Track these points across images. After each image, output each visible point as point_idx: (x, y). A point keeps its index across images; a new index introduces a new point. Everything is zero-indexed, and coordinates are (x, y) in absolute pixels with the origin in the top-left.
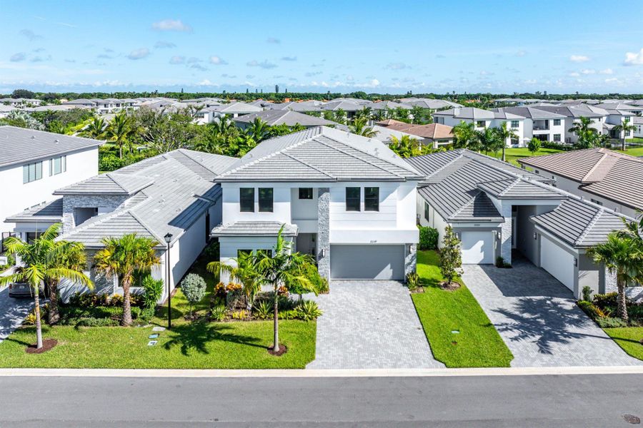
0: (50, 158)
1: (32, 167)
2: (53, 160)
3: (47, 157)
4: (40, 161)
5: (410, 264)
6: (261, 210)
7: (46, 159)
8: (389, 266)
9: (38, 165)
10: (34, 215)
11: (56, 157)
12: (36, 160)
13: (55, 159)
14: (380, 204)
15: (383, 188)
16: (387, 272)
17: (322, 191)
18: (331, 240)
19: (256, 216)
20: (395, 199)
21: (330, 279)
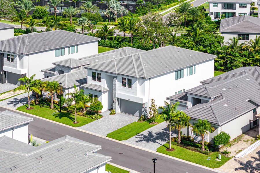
0: (69, 47)
1: (60, 51)
2: (70, 48)
3: (67, 46)
4: (64, 48)
5: (143, 112)
6: (98, 81)
7: (66, 47)
8: (138, 111)
9: (63, 50)
10: (49, 70)
11: (72, 46)
12: (62, 47)
13: (71, 47)
14: (132, 86)
15: (133, 80)
16: (137, 113)
17: (114, 77)
18: (117, 96)
19: (96, 83)
20: (136, 85)
21: (120, 112)
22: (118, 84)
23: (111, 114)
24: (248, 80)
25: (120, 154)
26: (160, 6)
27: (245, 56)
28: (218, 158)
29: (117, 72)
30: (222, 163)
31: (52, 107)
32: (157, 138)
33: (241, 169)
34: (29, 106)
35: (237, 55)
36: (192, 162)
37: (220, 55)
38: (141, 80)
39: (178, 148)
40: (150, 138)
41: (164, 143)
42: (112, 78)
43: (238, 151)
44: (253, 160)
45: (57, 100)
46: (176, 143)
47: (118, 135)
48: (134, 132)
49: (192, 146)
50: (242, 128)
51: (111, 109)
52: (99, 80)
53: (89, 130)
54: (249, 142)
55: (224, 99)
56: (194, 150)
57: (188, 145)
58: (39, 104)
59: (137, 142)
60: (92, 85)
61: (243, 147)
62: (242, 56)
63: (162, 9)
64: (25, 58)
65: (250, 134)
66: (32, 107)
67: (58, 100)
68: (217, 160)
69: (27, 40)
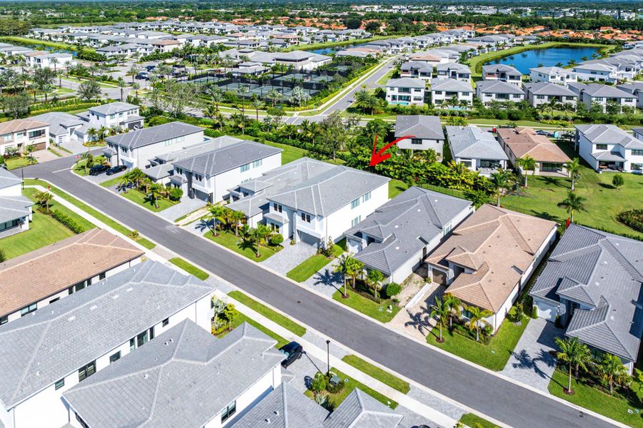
1: (245, 167)
2: (255, 162)
4: (249, 163)
5: (321, 245)
6: (279, 212)
7: (251, 162)
8: (317, 243)
9: (248, 165)
12: (247, 163)
14: (311, 221)
15: (311, 216)
16: (316, 245)
17: (294, 211)
18: (297, 228)
19: (277, 213)
20: (315, 221)
21: (299, 240)
22: (298, 218)
23: (291, 244)
24: (419, 210)
25: (299, 302)
26: (341, 84)
27: (418, 167)
28: (389, 308)
29: (296, 208)
30: (392, 316)
31: (237, 234)
32: (333, 280)
33: (410, 323)
34: (215, 232)
35: (411, 166)
36: (365, 314)
37: (396, 166)
38: (319, 218)
39: (353, 294)
40: (326, 279)
41: (339, 286)
42: (292, 211)
43: (408, 298)
44: (421, 311)
45: (241, 225)
46: (350, 287)
47: (297, 274)
48: (312, 270)
49: (365, 291)
50: (413, 268)
51: (291, 237)
52: (281, 211)
53: (270, 267)
54: (419, 285)
55: (397, 239)
56: (367, 297)
57: (362, 290)
58: (224, 230)
59: (315, 284)
60: (273, 215)
61: (413, 291)
62: (415, 167)
63: (343, 87)
64: (212, 179)
65: (420, 273)
66: (218, 232)
67: (243, 225)
68: (388, 310)
69: (214, 158)
